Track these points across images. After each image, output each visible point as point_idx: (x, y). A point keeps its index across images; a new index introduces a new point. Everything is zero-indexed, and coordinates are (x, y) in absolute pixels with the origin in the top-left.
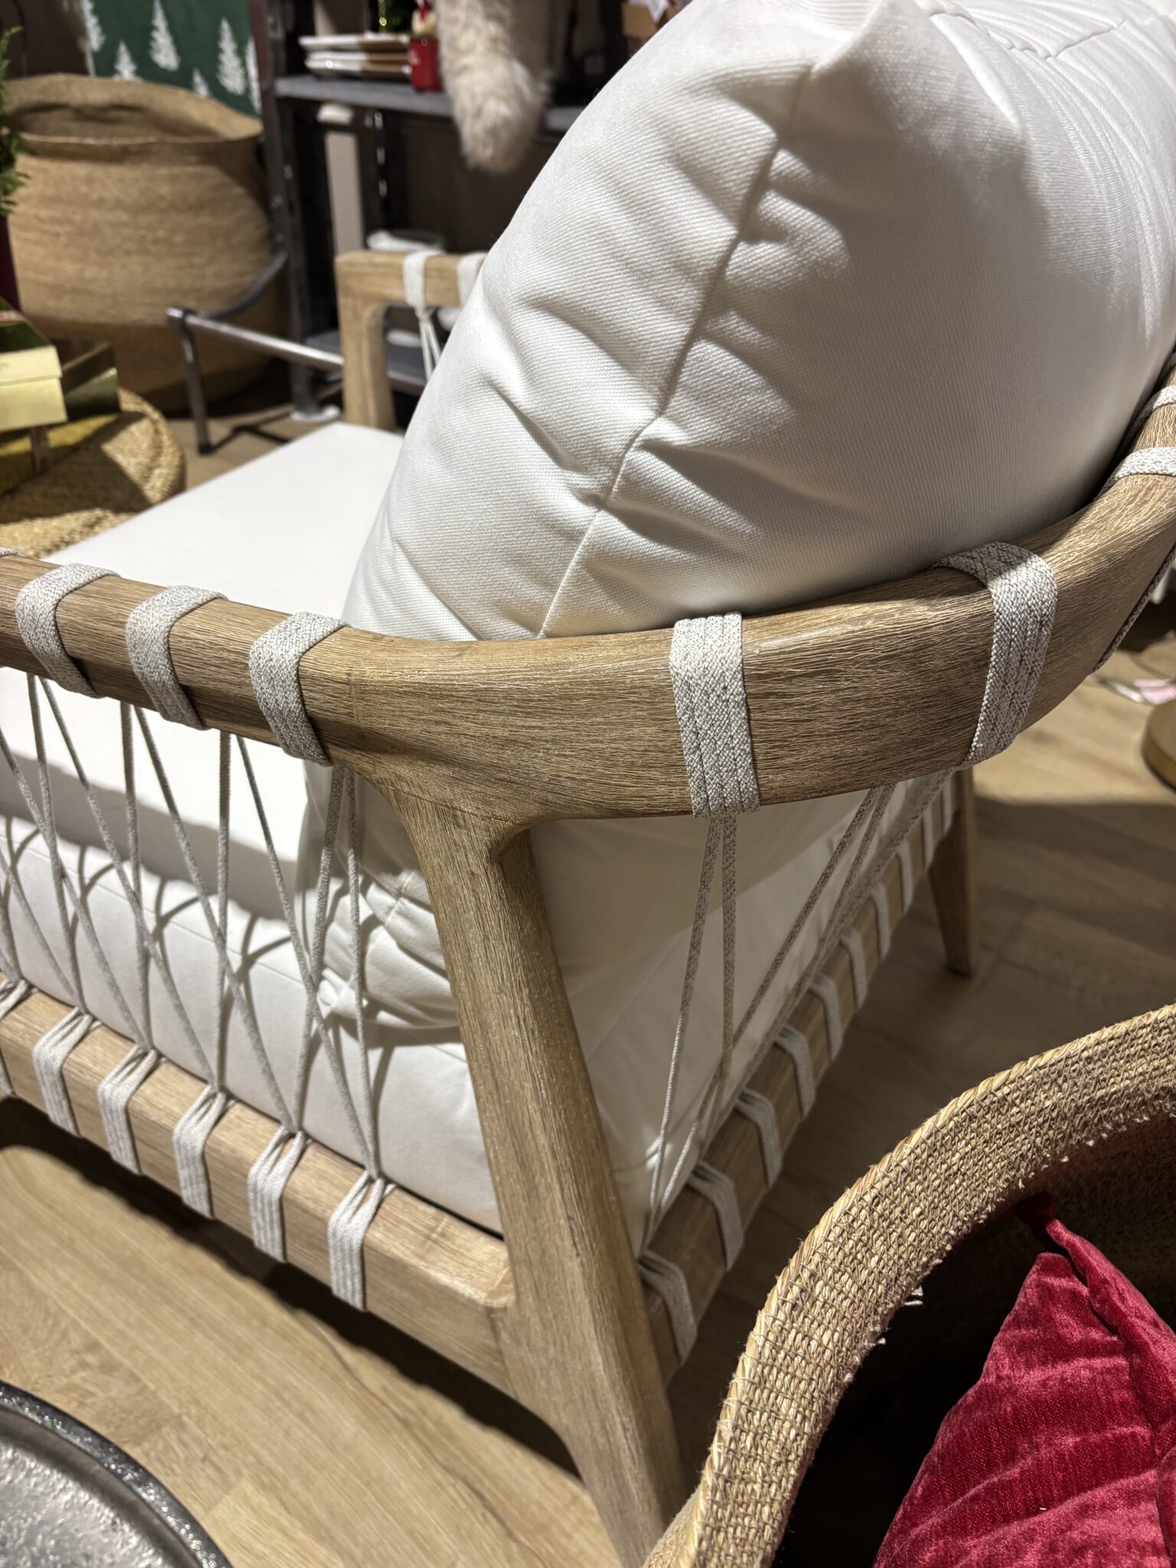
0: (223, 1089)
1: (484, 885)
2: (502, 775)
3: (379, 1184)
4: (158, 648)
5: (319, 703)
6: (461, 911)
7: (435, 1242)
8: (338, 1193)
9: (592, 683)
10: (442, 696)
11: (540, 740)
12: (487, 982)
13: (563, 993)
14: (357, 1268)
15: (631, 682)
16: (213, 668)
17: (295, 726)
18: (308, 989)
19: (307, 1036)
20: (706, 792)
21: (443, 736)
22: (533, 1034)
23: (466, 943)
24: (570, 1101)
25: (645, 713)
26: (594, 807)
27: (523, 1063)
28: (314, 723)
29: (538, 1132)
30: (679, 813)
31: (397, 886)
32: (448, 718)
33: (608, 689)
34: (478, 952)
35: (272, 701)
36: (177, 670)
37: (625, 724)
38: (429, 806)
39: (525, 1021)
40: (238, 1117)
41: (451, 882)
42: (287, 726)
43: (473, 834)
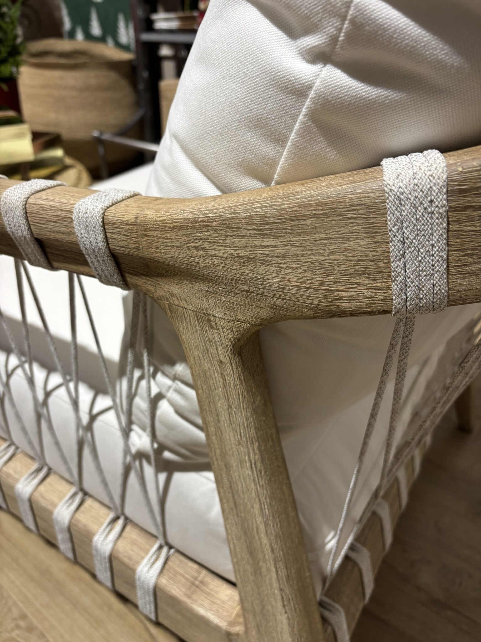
0: (82, 489)
1: (229, 370)
2: (243, 287)
3: (165, 549)
4: (19, 212)
5: (117, 242)
6: (213, 388)
7: (197, 587)
8: (142, 554)
9: (318, 205)
10: (200, 227)
11: (273, 256)
12: (230, 437)
13: (280, 446)
14: (152, 599)
15: (350, 201)
16: (52, 224)
17: (103, 261)
18: (123, 435)
19: (124, 463)
20: (406, 294)
21: (201, 259)
22: (261, 473)
23: (216, 410)
24: (284, 516)
25: (360, 228)
26: (312, 309)
27: (253, 491)
28: (114, 257)
29: (263, 535)
30: (381, 313)
31: (173, 373)
32: (204, 245)
33: (331, 209)
34: (224, 417)
35: (87, 243)
36: (32, 227)
37: (343, 238)
38: (191, 314)
39: (255, 464)
40: (90, 506)
41: (207, 368)
42: (98, 261)
43: (222, 333)
